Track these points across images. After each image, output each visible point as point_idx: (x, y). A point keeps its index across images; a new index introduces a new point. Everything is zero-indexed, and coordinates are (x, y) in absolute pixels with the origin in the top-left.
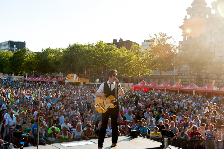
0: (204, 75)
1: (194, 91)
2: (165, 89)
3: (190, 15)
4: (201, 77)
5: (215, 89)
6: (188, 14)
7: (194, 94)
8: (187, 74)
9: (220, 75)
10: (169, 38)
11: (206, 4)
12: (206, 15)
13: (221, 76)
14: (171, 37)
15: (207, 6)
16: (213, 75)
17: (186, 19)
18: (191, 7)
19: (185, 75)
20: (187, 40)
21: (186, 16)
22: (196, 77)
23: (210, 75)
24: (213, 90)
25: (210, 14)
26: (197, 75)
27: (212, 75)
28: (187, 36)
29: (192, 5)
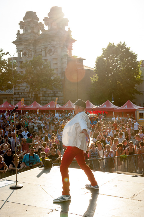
0: (41, 93)
1: (38, 110)
2: (7, 110)
3: (23, 30)
4: (39, 96)
5: (58, 106)
6: (21, 28)
7: (38, 113)
8: (24, 93)
9: (56, 92)
10: (6, 54)
11: (38, 19)
12: (39, 32)
13: (58, 93)
14: (8, 53)
15: (39, 22)
16: (50, 93)
17: (18, 34)
18: (24, 21)
19: (21, 94)
20: (21, 56)
21: (19, 31)
22: (33, 95)
23: (47, 93)
24: (57, 107)
25: (43, 30)
26: (34, 93)
27: (48, 93)
28: (21, 53)
29: (24, 19)
